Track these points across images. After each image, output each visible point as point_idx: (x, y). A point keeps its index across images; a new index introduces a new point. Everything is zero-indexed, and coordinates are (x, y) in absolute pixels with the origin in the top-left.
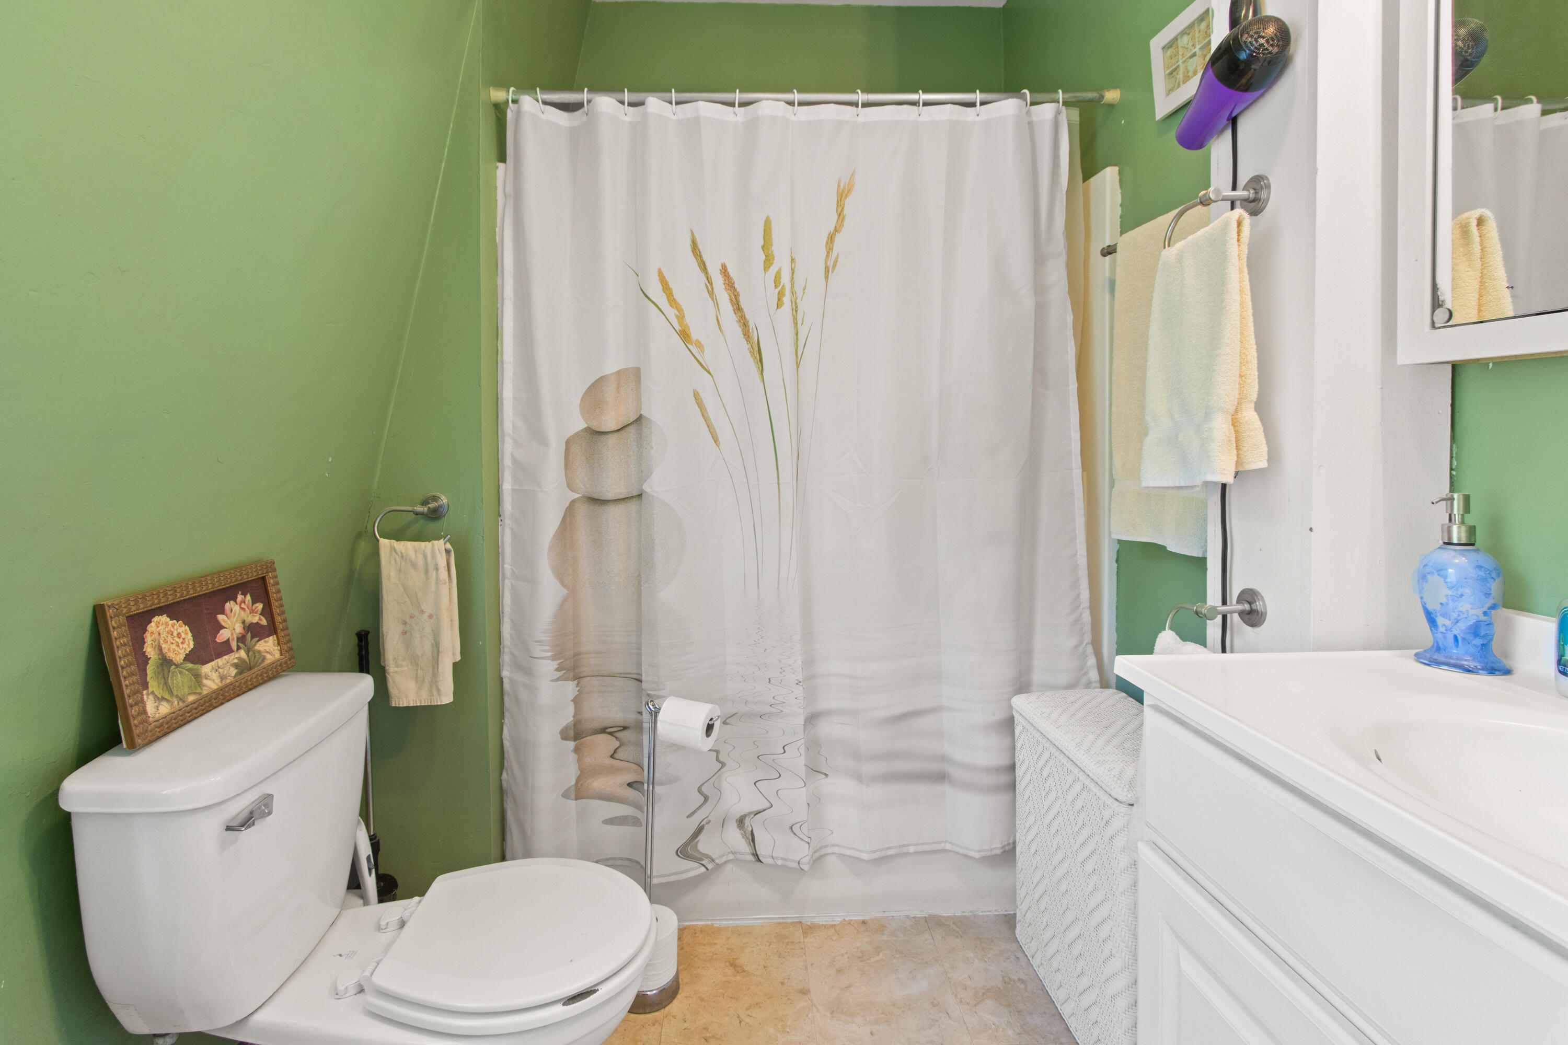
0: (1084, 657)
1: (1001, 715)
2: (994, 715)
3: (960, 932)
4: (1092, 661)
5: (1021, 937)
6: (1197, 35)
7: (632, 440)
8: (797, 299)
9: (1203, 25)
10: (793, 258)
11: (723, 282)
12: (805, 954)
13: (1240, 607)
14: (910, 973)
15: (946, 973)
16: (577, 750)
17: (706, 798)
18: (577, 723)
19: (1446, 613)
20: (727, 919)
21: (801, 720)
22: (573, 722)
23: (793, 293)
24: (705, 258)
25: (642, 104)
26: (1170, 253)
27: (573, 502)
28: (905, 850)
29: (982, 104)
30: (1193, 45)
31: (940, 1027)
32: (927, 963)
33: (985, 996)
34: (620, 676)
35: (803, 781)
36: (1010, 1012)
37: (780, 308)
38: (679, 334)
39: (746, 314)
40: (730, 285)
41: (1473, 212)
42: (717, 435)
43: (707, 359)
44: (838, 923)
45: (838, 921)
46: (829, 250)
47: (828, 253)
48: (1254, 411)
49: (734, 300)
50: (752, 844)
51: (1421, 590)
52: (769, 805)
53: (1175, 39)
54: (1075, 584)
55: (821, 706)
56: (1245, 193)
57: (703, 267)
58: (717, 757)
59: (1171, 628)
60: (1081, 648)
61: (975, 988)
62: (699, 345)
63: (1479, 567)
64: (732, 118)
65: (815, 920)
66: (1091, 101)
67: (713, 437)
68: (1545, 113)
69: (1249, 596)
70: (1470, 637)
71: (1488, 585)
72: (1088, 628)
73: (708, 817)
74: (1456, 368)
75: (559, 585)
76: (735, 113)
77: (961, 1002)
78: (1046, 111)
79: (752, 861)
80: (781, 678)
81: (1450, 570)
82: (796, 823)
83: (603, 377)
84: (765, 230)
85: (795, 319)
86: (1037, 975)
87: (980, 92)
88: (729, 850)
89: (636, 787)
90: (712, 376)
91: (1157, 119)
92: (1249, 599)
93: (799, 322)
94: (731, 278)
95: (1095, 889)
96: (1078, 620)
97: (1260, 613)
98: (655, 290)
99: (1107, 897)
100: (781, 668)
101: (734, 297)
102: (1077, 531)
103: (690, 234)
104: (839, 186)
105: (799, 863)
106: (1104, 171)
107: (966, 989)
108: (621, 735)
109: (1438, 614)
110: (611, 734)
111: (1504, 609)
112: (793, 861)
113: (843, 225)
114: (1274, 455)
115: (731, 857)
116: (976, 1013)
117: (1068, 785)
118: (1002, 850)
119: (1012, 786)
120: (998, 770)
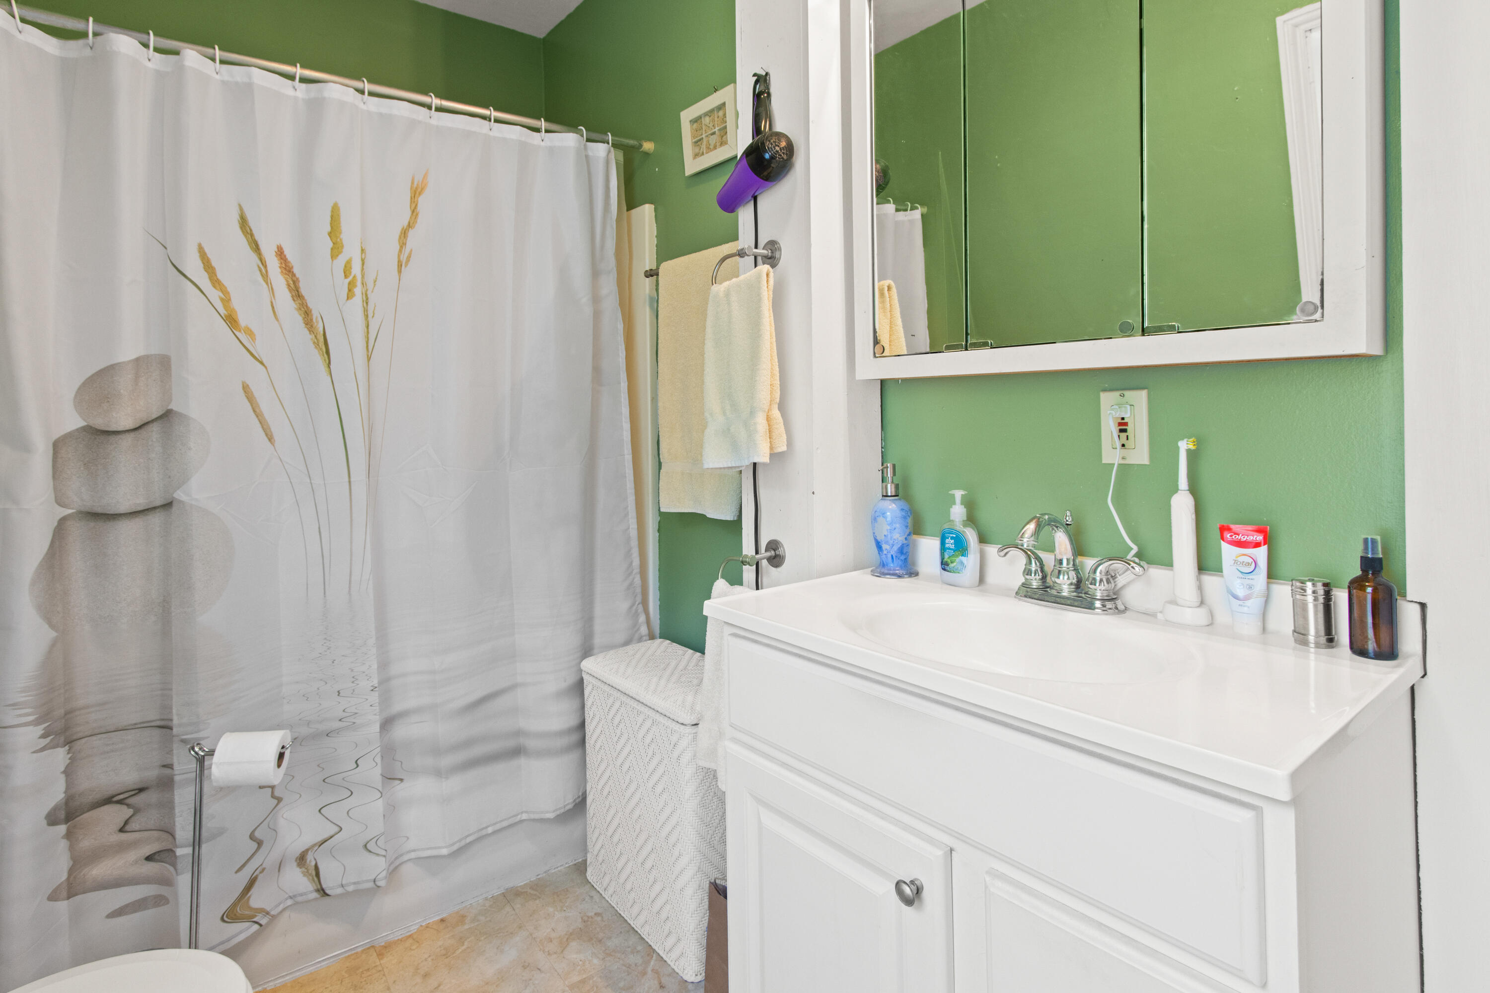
0: (636, 615)
1: (571, 679)
2: (565, 681)
3: (538, 894)
4: (642, 618)
5: (592, 878)
6: (716, 119)
7: (154, 440)
8: (367, 290)
9: (721, 113)
10: (363, 248)
11: (279, 265)
12: (384, 975)
13: (768, 554)
14: (497, 948)
15: (531, 935)
16: (69, 835)
17: (260, 843)
18: (69, 799)
19: (887, 542)
20: (283, 976)
21: (377, 728)
22: (64, 801)
23: (363, 284)
24: (257, 237)
25: (176, 53)
26: (719, 289)
27: (63, 521)
28: (484, 832)
29: (547, 131)
30: (713, 126)
31: (534, 984)
32: (512, 933)
33: (569, 940)
34: (134, 727)
35: (379, 791)
36: (593, 944)
37: (351, 299)
38: (225, 319)
39: (307, 302)
40: (287, 269)
41: (885, 281)
42: (270, 431)
43: (260, 348)
44: (415, 931)
45: (414, 929)
46: (403, 245)
47: (401, 247)
48: (777, 410)
49: (292, 286)
50: (316, 879)
51: (873, 528)
52: (337, 829)
53: (700, 117)
54: (628, 554)
55: (397, 707)
56: (765, 252)
57: (256, 247)
58: (273, 792)
59: (722, 577)
60: (634, 608)
61: (560, 937)
62: (250, 333)
63: (902, 510)
64: (291, 92)
65: (389, 938)
66: (633, 147)
67: (267, 435)
68: (897, 210)
69: (773, 545)
70: (899, 555)
71: (907, 520)
72: (639, 590)
73: (261, 865)
74: (883, 382)
75: (47, 626)
76: (294, 87)
77: (549, 954)
78: (600, 150)
79: (316, 899)
80: (353, 688)
81: (888, 514)
82: (371, 840)
83: (115, 364)
84: (332, 217)
85: (366, 311)
86: (610, 904)
87: (545, 120)
88: (287, 896)
89: (159, 858)
90: (266, 368)
91: (687, 174)
92: (774, 547)
93: (370, 315)
94: (289, 262)
95: (666, 804)
96: (631, 584)
97: (782, 556)
98: (193, 267)
99: (675, 808)
100: (353, 677)
101: (292, 283)
102: (629, 508)
103: (237, 208)
104: (413, 183)
105: (374, 881)
106: (643, 206)
107: (551, 941)
108: (136, 800)
109: (883, 542)
110: (120, 802)
111: (914, 536)
112: (367, 881)
113: (416, 222)
114: (790, 443)
115: (289, 902)
116: (564, 957)
117: (638, 724)
118: (573, 805)
119: (582, 742)
120: (570, 731)
